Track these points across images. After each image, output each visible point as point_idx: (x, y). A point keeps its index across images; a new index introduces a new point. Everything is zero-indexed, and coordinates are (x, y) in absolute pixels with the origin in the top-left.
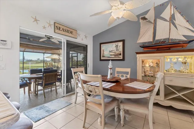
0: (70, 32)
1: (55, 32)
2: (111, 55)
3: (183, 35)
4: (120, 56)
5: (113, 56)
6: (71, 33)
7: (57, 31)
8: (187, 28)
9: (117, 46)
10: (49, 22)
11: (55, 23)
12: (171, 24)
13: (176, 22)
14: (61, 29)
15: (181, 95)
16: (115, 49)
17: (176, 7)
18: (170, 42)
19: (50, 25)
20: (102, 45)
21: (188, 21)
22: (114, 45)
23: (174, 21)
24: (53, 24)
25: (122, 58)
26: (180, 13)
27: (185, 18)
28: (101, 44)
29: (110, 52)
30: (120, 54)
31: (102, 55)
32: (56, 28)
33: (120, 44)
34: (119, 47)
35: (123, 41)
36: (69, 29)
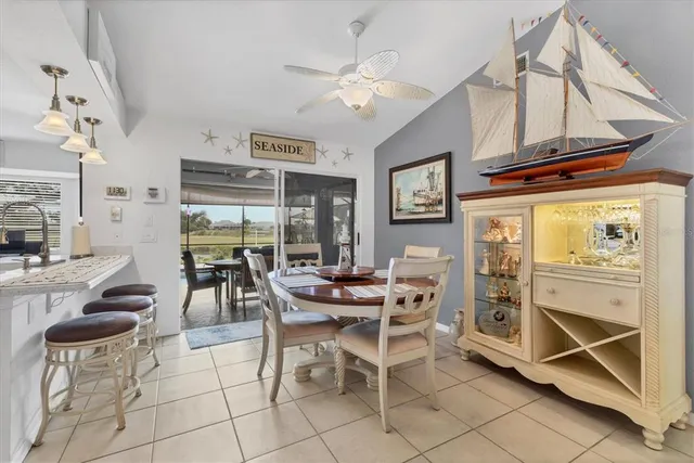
0: (292, 149)
1: (252, 156)
2: (417, 205)
3: (609, 122)
4: (439, 208)
5: (422, 209)
6: (298, 150)
7: (257, 152)
8: (625, 93)
9: (431, 175)
10: (238, 137)
11: (252, 134)
12: (570, 82)
13: (586, 75)
14: (269, 147)
15: (592, 349)
16: (426, 184)
17: (584, 20)
18: (568, 151)
19: (241, 142)
20: (394, 174)
21: (625, 65)
22: (424, 170)
23: (578, 71)
24: (248, 137)
25: (443, 215)
26: (598, 38)
27: (615, 56)
28: (392, 171)
29: (415, 194)
30: (440, 202)
31: (395, 207)
32: (254, 145)
33: (440, 167)
34: (436, 177)
35: (448, 157)
36: (288, 143)
